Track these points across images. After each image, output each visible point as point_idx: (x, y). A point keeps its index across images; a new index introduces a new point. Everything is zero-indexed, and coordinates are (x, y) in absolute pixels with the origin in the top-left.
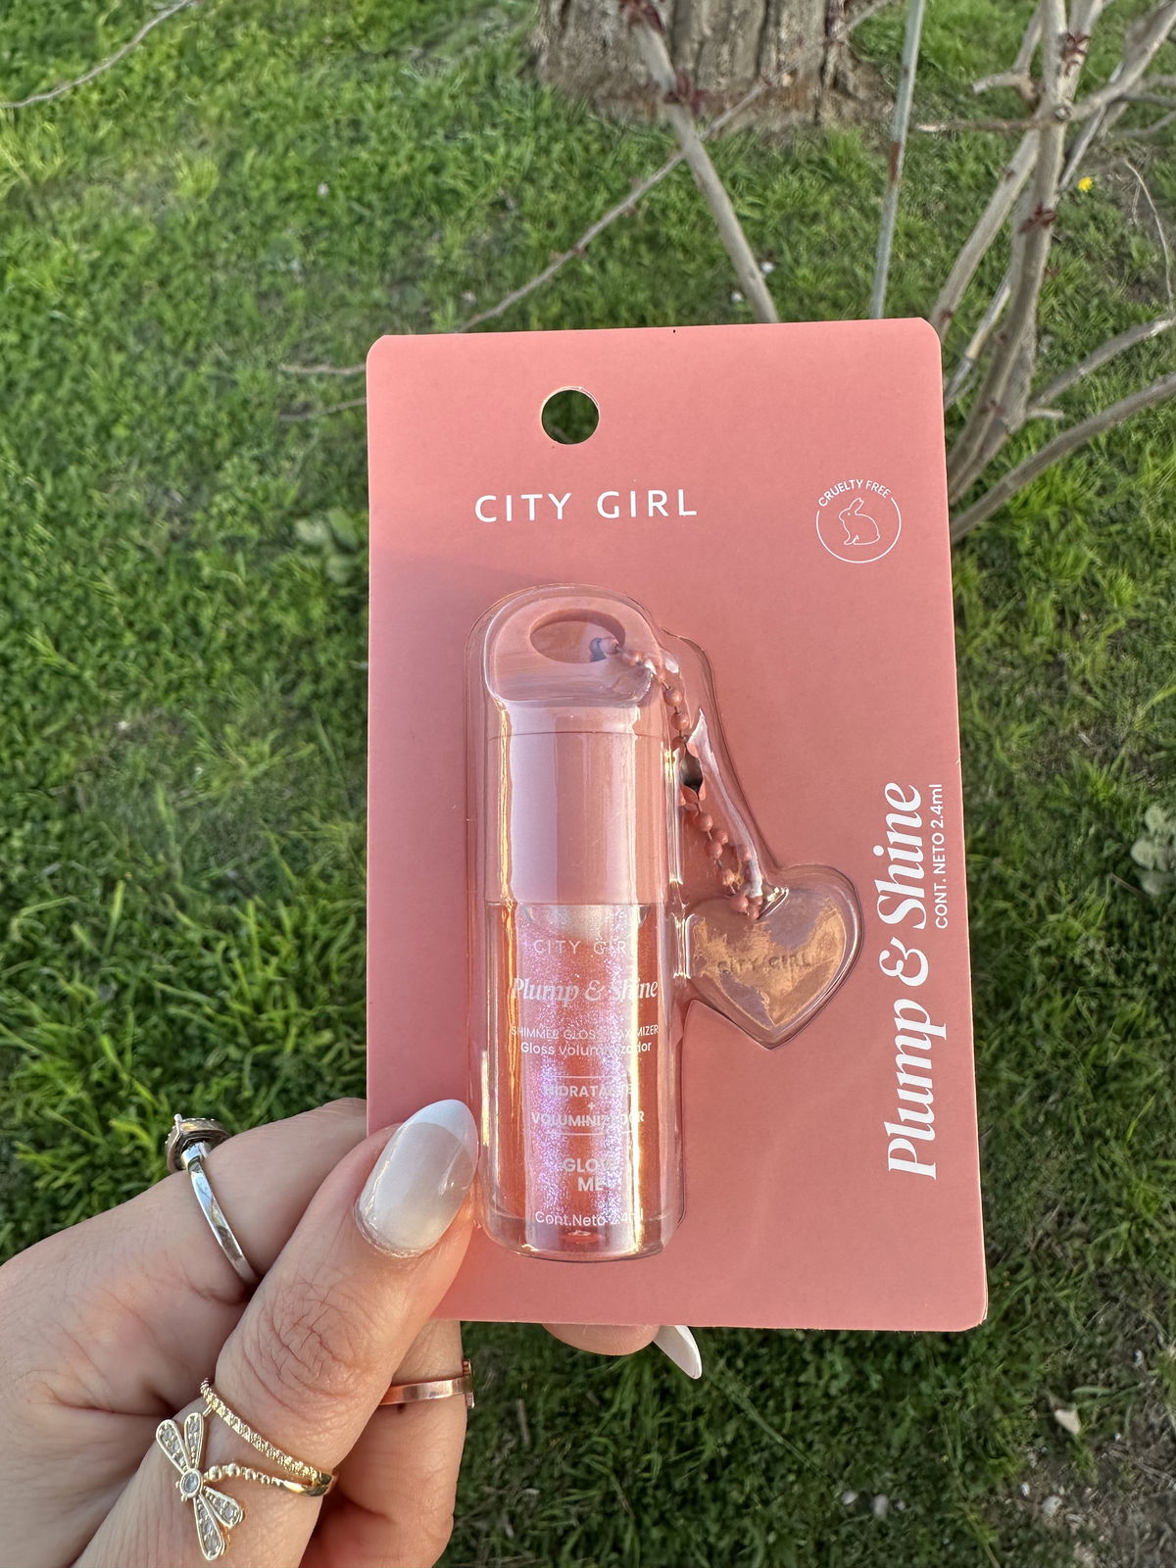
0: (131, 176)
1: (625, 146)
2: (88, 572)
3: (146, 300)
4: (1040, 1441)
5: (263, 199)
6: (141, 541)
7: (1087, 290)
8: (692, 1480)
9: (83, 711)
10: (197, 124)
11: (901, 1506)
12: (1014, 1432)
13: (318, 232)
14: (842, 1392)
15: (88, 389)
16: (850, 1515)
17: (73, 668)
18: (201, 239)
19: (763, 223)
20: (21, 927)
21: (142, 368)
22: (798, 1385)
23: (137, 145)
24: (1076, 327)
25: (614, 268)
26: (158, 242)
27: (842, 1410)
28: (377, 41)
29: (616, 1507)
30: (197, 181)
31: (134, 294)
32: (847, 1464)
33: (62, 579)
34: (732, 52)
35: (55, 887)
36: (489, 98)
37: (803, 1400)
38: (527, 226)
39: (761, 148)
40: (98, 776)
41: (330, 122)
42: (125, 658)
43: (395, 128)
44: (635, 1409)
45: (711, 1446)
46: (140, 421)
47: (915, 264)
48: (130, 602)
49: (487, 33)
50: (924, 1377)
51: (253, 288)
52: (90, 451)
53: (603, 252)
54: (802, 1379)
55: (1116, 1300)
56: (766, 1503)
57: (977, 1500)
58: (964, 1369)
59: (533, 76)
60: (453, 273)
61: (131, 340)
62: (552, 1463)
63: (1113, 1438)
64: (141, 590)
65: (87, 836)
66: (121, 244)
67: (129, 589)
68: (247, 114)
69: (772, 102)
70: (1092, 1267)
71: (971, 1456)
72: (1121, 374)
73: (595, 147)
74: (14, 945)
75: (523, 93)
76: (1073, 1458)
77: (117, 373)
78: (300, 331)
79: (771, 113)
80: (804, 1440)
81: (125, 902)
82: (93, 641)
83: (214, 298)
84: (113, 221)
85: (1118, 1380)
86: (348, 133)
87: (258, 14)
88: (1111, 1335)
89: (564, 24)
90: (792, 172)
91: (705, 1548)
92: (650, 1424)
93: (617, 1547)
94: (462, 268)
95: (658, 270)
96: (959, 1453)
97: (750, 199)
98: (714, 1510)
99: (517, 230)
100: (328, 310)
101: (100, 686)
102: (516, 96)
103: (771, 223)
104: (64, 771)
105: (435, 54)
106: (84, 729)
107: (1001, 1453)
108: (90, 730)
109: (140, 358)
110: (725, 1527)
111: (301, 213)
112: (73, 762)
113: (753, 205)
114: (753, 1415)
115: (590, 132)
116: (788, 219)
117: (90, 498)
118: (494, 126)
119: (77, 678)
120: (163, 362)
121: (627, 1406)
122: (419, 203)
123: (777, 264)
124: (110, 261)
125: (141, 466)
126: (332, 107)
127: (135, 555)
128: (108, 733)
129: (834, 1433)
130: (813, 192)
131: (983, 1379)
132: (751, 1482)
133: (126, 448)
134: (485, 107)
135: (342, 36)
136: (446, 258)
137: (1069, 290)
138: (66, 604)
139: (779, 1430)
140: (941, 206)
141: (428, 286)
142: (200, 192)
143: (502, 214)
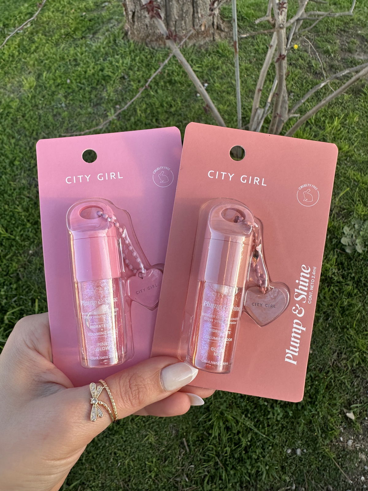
0: (9, 85)
1: (157, 55)
2: (13, 207)
3: (19, 122)
4: (344, 424)
5: (50, 86)
6: (28, 195)
7: (301, 78)
8: (240, 454)
9: (17, 249)
10: (27, 67)
11: (305, 451)
12: (335, 422)
13: (69, 94)
14: (281, 418)
15: (5, 151)
16: (290, 456)
17: (12, 237)
18: (33, 101)
19: (202, 72)
20: (8, 318)
21: (21, 143)
22: (268, 419)
23: (9, 76)
24: (300, 89)
25: (160, 92)
26: (20, 104)
27: (282, 424)
28: (79, 34)
29: (219, 466)
30: (29, 84)
31: (15, 121)
32: (286, 441)
33: (5, 210)
34: (185, 23)
35: (17, 305)
36: (115, 46)
37: (270, 424)
38: (132, 83)
39: (199, 50)
40: (25, 269)
41: (68, 60)
42: (28, 231)
43: (87, 59)
44: (219, 435)
45: (244, 442)
46: (22, 159)
47: (250, 78)
48: (27, 214)
49: (111, 28)
50: (305, 410)
51: (51, 113)
52: (9, 170)
53: (156, 87)
54: (269, 417)
55: (359, 377)
56: (264, 457)
57: (327, 445)
58: (317, 405)
59: (127, 38)
60: (112, 100)
61: (16, 135)
62: (197, 456)
63: (365, 419)
64: (30, 210)
65: (24, 287)
66: (9, 106)
67: (27, 210)
68: (42, 62)
69: (200, 36)
70: (350, 368)
71: (323, 432)
72: (315, 101)
73: (149, 57)
74: (6, 324)
75: (124, 44)
76: (354, 427)
77: (13, 145)
78: (68, 124)
79: (200, 39)
80: (272, 436)
81: (39, 305)
82: (17, 228)
83: (40, 118)
84: (5, 100)
85: (363, 401)
86: (73, 63)
87: (41, 32)
88: (359, 388)
89: (134, 21)
90: (209, 56)
91: (248, 475)
92: (225, 439)
93: (221, 479)
94: (114, 98)
95: (173, 90)
96: (320, 431)
97: (197, 65)
98: (248, 462)
99: (129, 85)
100: (76, 117)
101: (22, 241)
102: (123, 45)
103: (205, 72)
104: (14, 269)
105: (97, 36)
106: (19, 255)
107: (332, 429)
108: (21, 255)
109: (20, 140)
110: (253, 467)
111: (63, 89)
112: (17, 265)
113: (199, 67)
114: (256, 430)
115: (147, 52)
116: (210, 70)
117: (10, 184)
118: (118, 55)
119: (14, 240)
120: (27, 140)
121: (217, 434)
122: (98, 81)
123: (208, 83)
124: (6, 112)
125: (24, 173)
126: (68, 56)
127: (27, 200)
128: (26, 255)
129: (281, 432)
130: (216, 61)
131: (323, 408)
132: (258, 451)
133: (19, 168)
134: (114, 49)
135: (67, 34)
136: (109, 96)
137: (296, 78)
138: (8, 218)
139: (264, 434)
140: (255, 59)
141: (105, 105)
142: (31, 87)
143: (124, 81)
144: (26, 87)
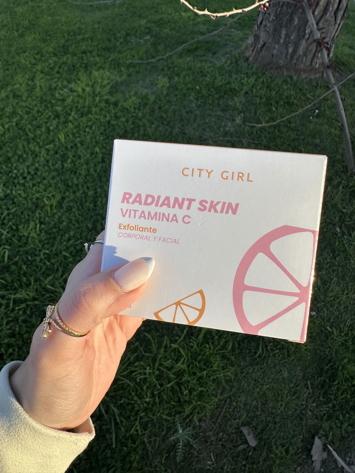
5: (182, 89)
13: (199, 97)
18: (167, 98)
51: (184, 110)
83: (175, 112)
94: (239, 108)
100: (206, 116)
111: (193, 93)
122: (225, 92)
136: (235, 105)
141: (231, 112)
142: (163, 87)
143: (248, 95)
144: (159, 86)
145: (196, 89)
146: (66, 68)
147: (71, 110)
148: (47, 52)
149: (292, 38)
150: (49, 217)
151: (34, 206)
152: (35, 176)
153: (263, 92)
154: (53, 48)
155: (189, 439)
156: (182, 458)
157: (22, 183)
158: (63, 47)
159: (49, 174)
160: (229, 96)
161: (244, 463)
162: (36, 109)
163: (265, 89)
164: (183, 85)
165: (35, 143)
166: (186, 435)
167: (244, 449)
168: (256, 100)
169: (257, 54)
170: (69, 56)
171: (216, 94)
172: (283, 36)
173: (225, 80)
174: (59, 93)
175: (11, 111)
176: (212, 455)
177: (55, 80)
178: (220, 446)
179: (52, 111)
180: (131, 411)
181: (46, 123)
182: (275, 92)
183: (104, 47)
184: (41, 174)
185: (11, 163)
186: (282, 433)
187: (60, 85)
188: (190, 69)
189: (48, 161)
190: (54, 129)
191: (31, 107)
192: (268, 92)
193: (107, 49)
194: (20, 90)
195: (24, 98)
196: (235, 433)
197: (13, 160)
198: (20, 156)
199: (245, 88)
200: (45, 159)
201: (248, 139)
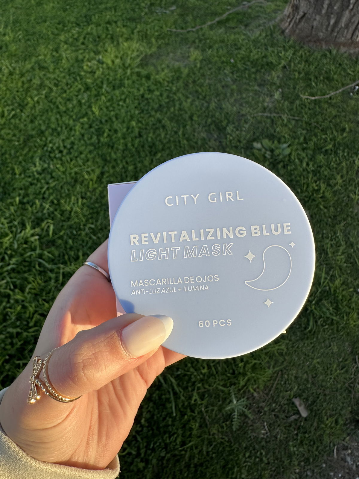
5: (216, 62)
34: (347, 32)
51: (220, 85)
60: (275, 84)
111: (228, 66)
122: (262, 66)
141: (269, 87)
142: (195, 60)
143: (285, 70)
144: (192, 59)
145: (230, 63)
146: (91, 39)
147: (102, 82)
148: (69, 22)
149: (335, 8)
150: (90, 192)
151: (73, 180)
152: (72, 150)
153: (301, 66)
154: (75, 18)
155: (244, 409)
156: (238, 427)
157: (59, 157)
158: (86, 16)
159: (86, 148)
160: (266, 70)
161: (296, 432)
162: (64, 81)
163: (303, 63)
164: (216, 59)
165: (68, 117)
166: (240, 405)
167: (296, 420)
168: (295, 75)
169: (295, 26)
170: (93, 26)
171: (252, 67)
172: (325, 6)
173: (262, 53)
174: (87, 65)
175: (39, 82)
176: (265, 424)
177: (80, 51)
178: (273, 416)
179: (81, 84)
180: (188, 382)
181: (77, 96)
182: (314, 67)
183: (128, 17)
184: (78, 148)
185: (45, 136)
186: (332, 405)
187: (87, 57)
188: (223, 41)
189: (83, 135)
190: (86, 102)
191: (59, 79)
192: (307, 66)
193: (132, 20)
194: (45, 62)
195: (51, 70)
196: (287, 404)
197: (47, 133)
198: (54, 130)
199: (283, 63)
200: (80, 133)
201: (288, 115)
